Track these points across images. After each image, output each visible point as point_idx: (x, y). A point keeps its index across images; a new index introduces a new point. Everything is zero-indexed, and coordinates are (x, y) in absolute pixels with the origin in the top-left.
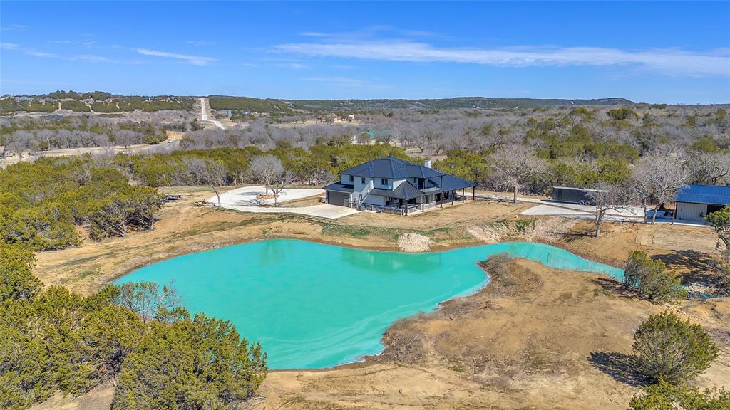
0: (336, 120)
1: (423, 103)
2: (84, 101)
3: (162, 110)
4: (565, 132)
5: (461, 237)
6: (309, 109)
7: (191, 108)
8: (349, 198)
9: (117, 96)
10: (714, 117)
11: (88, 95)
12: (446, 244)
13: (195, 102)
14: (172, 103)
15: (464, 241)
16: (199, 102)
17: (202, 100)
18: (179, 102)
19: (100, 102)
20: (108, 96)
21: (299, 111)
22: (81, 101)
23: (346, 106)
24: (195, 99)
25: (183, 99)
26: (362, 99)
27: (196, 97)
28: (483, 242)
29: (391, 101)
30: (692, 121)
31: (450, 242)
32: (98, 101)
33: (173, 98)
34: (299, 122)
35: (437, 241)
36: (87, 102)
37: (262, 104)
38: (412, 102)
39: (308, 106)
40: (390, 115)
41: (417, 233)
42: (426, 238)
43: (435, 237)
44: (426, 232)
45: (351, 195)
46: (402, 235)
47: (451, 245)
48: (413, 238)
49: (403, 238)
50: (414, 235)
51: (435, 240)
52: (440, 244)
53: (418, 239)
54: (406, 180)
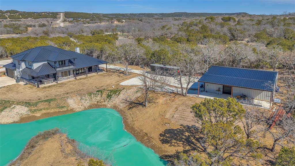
0: (116, 22)
1: (161, 15)
2: (5, 14)
3: (41, 18)
4: (198, 28)
6: (109, 18)
7: (56, 17)
9: (21, 12)
10: (270, 20)
11: (7, 12)
13: (58, 14)
14: (48, 15)
15: (57, 110)
16: (60, 14)
17: (62, 14)
18: (50, 15)
19: (13, 14)
20: (17, 12)
21: (104, 18)
22: (4, 14)
23: (127, 16)
24: (58, 13)
25: (53, 13)
26: (134, 13)
27: (59, 12)
29: (147, 14)
30: (259, 23)
31: (44, 111)
32: (12, 14)
33: (48, 13)
34: (98, 23)
35: (35, 111)
36: (7, 15)
37: (88, 15)
38: (156, 14)
39: (109, 16)
40: (141, 20)
41: (23, 105)
42: (26, 109)
43: (35, 108)
44: (31, 104)
45: (15, 72)
46: (9, 107)
47: (42, 115)
48: (15, 110)
49: (8, 110)
50: (18, 107)
51: (33, 111)
52: (33, 114)
53: (18, 111)
54: (47, 62)
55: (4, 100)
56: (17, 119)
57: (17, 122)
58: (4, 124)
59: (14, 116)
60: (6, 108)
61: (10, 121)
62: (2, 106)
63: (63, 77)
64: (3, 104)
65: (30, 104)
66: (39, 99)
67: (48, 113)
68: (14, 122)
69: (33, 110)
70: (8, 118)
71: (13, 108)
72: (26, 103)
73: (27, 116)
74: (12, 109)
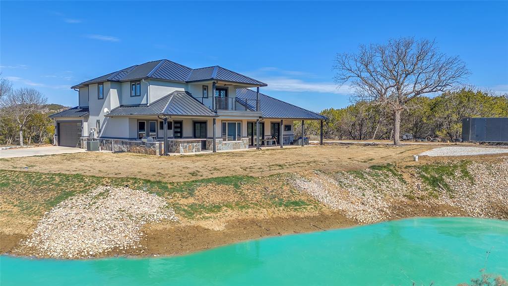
5: (276, 200)
8: (80, 130)
12: (215, 224)
15: (282, 213)
28: (339, 218)
31: (233, 214)
35: (192, 211)
41: (139, 188)
42: (157, 201)
43: (191, 200)
44: (169, 186)
45: (85, 125)
46: (84, 192)
47: (231, 225)
48: (110, 202)
49: (79, 200)
50: (121, 192)
51: (184, 210)
52: (193, 223)
53: (123, 204)
54: (183, 90)
55: (60, 175)
56: (126, 236)
57: (129, 251)
58: (65, 259)
59: (112, 223)
60: (71, 194)
61: (97, 243)
62: (53, 190)
63: (225, 140)
64: (57, 185)
65: (167, 188)
66: (193, 174)
67: (253, 222)
68: (116, 251)
69: (186, 208)
70: (81, 231)
71: (101, 194)
72: (149, 181)
73: (168, 226)
74: (96, 197)
